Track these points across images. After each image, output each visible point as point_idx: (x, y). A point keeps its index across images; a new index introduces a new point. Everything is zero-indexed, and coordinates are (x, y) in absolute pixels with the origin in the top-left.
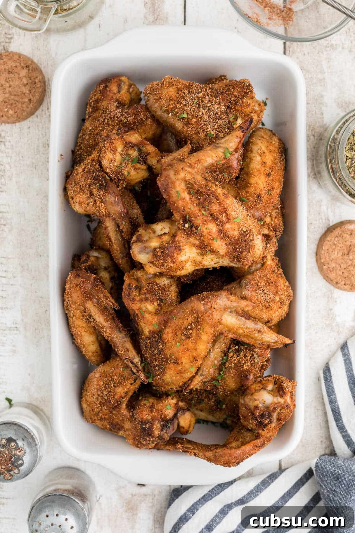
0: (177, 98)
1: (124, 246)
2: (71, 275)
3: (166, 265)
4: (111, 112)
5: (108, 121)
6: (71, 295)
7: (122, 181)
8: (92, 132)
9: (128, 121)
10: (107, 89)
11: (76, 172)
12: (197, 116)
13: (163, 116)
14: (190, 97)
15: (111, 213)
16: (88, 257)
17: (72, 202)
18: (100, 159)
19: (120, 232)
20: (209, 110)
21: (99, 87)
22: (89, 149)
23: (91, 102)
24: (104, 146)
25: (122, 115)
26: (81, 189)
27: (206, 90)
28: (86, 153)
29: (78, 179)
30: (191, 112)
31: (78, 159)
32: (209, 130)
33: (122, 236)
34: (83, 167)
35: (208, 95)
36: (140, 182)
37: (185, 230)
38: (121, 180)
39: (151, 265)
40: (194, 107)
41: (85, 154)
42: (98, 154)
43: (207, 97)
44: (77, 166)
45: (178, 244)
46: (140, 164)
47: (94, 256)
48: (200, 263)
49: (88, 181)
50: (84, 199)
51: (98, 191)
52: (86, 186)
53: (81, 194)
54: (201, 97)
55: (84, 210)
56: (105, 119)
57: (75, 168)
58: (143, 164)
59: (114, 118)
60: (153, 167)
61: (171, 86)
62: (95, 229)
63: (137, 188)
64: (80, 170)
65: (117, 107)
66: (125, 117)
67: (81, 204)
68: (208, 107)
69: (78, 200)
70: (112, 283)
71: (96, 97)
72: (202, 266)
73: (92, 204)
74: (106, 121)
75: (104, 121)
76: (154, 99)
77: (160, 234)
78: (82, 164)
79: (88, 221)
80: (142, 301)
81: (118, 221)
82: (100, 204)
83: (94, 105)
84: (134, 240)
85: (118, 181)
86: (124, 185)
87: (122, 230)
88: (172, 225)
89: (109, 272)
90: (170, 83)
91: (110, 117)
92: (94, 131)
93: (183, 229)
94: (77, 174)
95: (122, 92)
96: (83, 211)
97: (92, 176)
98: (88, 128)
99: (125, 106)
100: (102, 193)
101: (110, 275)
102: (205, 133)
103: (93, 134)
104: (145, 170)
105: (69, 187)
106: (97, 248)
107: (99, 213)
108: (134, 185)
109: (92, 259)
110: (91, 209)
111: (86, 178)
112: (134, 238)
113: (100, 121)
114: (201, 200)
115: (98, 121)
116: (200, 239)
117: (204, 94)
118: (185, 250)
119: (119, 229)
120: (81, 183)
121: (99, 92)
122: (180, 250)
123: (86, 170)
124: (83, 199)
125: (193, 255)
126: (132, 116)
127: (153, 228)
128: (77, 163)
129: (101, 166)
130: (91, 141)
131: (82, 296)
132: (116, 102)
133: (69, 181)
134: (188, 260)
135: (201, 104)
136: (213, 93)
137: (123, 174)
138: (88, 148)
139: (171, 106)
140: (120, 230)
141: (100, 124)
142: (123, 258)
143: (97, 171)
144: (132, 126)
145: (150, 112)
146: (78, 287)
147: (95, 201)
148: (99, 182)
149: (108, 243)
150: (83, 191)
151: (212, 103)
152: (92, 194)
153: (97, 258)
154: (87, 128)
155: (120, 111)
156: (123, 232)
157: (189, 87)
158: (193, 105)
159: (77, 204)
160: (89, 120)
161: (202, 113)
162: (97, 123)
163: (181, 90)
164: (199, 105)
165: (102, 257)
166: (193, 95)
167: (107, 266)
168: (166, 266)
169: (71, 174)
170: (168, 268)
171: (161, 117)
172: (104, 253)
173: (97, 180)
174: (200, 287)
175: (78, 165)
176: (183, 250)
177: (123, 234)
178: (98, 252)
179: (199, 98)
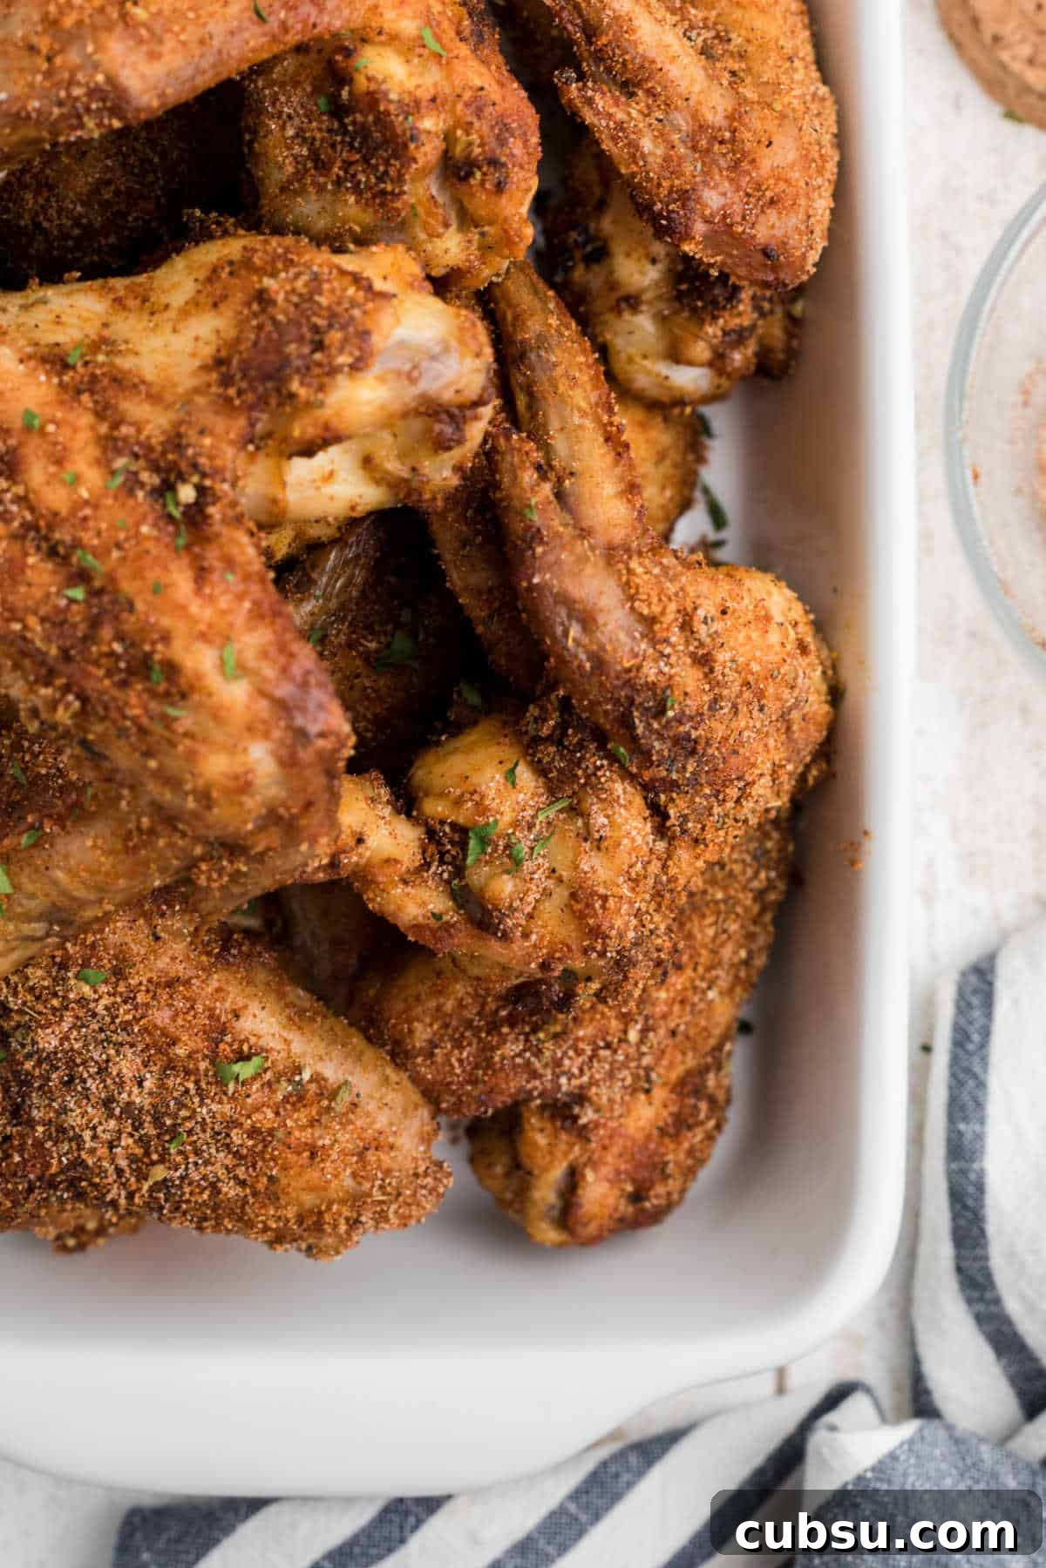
0: (274, 1159)
1: (531, 395)
2: (804, 256)
3: (299, 284)
4: (611, 1075)
5: (625, 1032)
6: (806, 158)
7: (545, 732)
8: (703, 979)
9: (527, 1035)
10: (629, 1188)
11: (784, 778)
12: (170, 1066)
13: (349, 1064)
14: (207, 1163)
15: (601, 563)
16: (717, 361)
17: (801, 628)
18: (661, 846)
19: (551, 467)
20: (108, 1102)
21: (669, 1194)
22: (720, 896)
23: (708, 1118)
24: (638, 914)
25: (558, 1063)
26: (760, 695)
27: (130, 1196)
28: (731, 874)
29: (771, 742)
30: (199, 1088)
31: (769, 845)
32: (105, 1001)
33: (545, 447)
34: (748, 805)
35: (119, 1172)
36: (456, 729)
37: (195, 466)
38: (549, 739)
39: (379, 285)
40: (184, 1113)
41: (737, 868)
42: (673, 871)
43: (123, 1163)
44: (779, 810)
45: (232, 392)
46: (454, 825)
47: (690, 363)
48: (119, 302)
49: (720, 731)
50: (741, 637)
51: (671, 677)
52: (735, 707)
53: (755, 667)
54: (153, 1163)
55: (740, 582)
56: (642, 1041)
57: (786, 798)
58: (442, 822)
59: (596, 1049)
60: (387, 811)
61: (311, 1211)
62: (685, 505)
63: (473, 698)
64: (762, 788)
65: (581, 1097)
66: (538, 1053)
67: (757, 618)
68: (111, 1115)
69: (774, 637)
70: (598, 230)
71: (686, 1145)
72: (112, 289)
73: (701, 613)
74: (633, 1036)
75: (644, 1032)
76: (392, 1147)
77: (334, 450)
78: (753, 821)
79: (718, 544)
80: (433, 100)
81: (565, 525)
82: (656, 609)
83: (695, 1107)
84: (476, 418)
85: (564, 734)
86: (533, 711)
87: (544, 477)
88: (275, 501)
89: (612, 285)
90: (318, 1227)
91: (615, 1052)
92: (692, 981)
93: (204, 475)
94: (776, 769)
95: (557, 1173)
96: (748, 583)
97: (699, 763)
98: (721, 993)
99: (543, 1107)
100: (650, 672)
101: (611, 272)
102: (121, 989)
103: (701, 970)
104: (427, 795)
105: (817, 705)
106: (676, 411)
107: (665, 569)
108: (488, 714)
109: (701, 350)
110: (705, 586)
111: (736, 752)
112: (476, 432)
113: (662, 1032)
114: (106, 632)
115: (673, 1033)
116: (115, 426)
117: (142, 1176)
118: (197, 363)
119: (560, 480)
120: (758, 719)
121: (671, 1168)
122: (219, 362)
123: (733, 792)
124: (749, 638)
125: (155, 342)
126: (503, 1058)
127: (377, 482)
128: (776, 823)
129: (658, 813)
130: (711, 932)
131: (748, 146)
132: (585, 1126)
133: (817, 735)
134: (185, 313)
135: (149, 1129)
136: (95, 1186)
137: (541, 770)
138: (725, 901)
139: (302, 1116)
140: (552, 475)
141: (664, 1017)
142: (541, 338)
143: (673, 786)
144: (503, 1013)
145: (416, 1080)
146: (769, 194)
147: (687, 626)
148: (667, 726)
149: (616, 419)
150: (747, 684)
151: (94, 1137)
152: (704, 661)
153: (675, 355)
154: (731, 991)
155: (563, 1080)
156: (539, 468)
157: (214, 1210)
158: (189, 1125)
159: (778, 617)
160: (717, 1032)
161: (140, 1084)
162: (681, 1019)
163: (255, 1194)
164: (157, 1121)
165: (647, 363)
166: (195, 1176)
167: (627, 316)
168: (297, 276)
169: (808, 767)
170: (292, 271)
171: (359, 1058)
172: (641, 382)
173: (677, 741)
174: (151, 206)
175: (773, 814)
176: (205, 368)
177: (537, 456)
178: (670, 388)
179: (162, 1160)
